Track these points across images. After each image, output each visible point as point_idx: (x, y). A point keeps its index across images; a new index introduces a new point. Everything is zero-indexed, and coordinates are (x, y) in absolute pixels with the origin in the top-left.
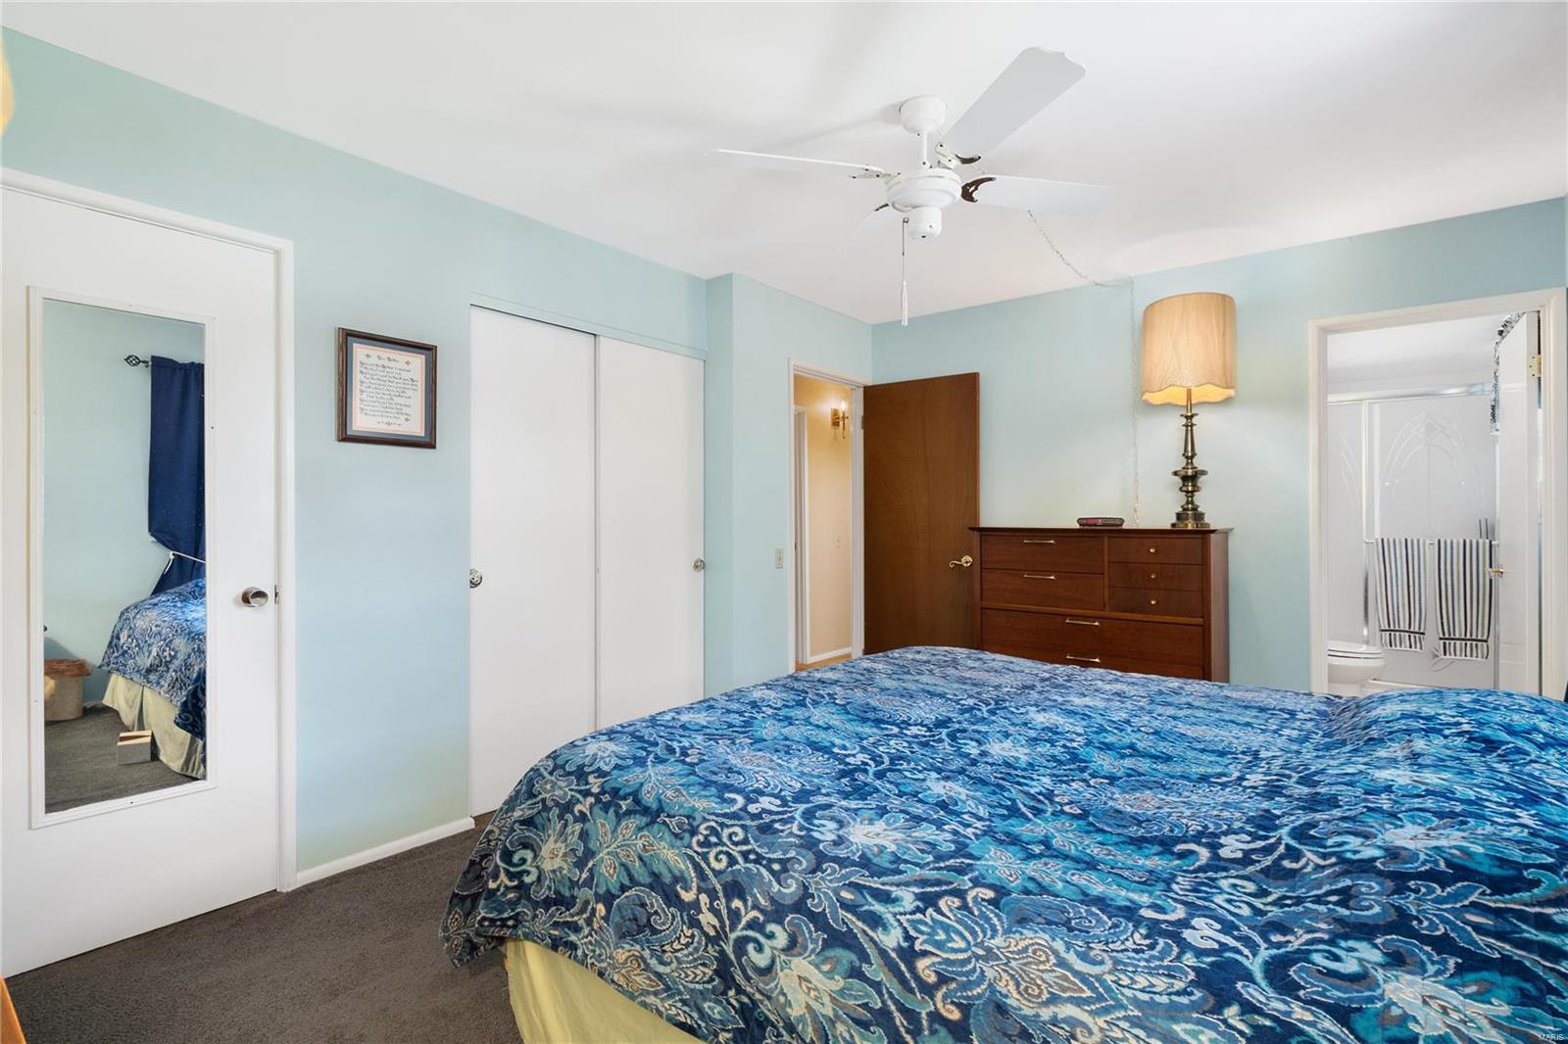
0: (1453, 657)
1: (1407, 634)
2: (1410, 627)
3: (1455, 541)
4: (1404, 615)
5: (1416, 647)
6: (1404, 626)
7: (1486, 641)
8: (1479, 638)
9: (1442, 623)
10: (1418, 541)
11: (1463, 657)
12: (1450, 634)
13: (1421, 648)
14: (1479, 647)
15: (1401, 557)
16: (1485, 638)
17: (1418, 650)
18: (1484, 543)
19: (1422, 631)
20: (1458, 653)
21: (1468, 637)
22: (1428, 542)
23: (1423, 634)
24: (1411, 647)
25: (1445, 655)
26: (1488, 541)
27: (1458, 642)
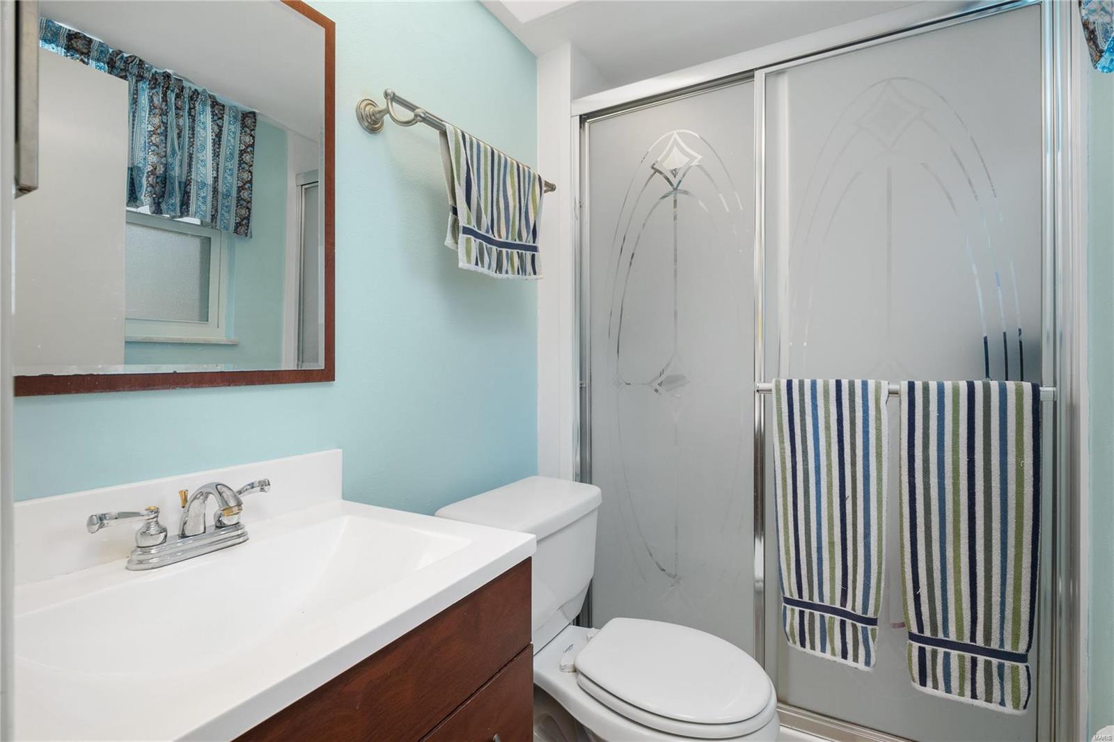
0: (941, 693)
1: (838, 618)
2: (844, 603)
3: (948, 385)
4: (832, 569)
5: (856, 659)
6: (832, 596)
7: (1022, 658)
8: (1008, 648)
9: (917, 598)
10: (865, 384)
11: (967, 699)
12: (934, 629)
13: (867, 663)
14: (1007, 672)
15: (828, 428)
16: (1022, 648)
17: (861, 665)
18: (1019, 394)
19: (870, 614)
20: (955, 683)
21: (980, 642)
22: (885, 387)
23: (873, 622)
24: (844, 656)
25: (923, 683)
26: (1027, 386)
27: (954, 654)
